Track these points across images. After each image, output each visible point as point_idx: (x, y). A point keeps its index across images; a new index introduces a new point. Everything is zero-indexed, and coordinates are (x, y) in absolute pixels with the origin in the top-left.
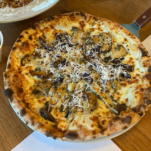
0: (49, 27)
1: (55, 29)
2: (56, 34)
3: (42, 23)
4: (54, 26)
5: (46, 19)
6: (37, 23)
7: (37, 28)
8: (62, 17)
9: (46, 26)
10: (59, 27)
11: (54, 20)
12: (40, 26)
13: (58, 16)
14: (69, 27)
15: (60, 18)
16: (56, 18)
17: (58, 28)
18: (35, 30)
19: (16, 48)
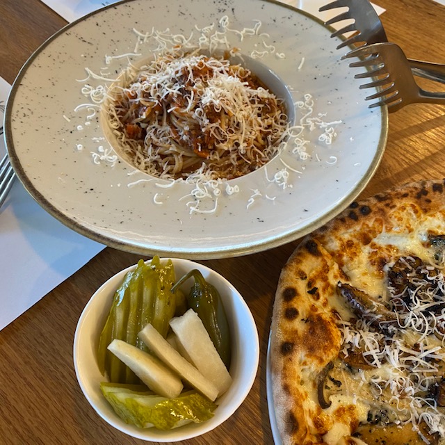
0: (355, 241)
1: (373, 246)
2: (383, 261)
3: (335, 229)
4: (371, 235)
8: (392, 202)
9: (346, 237)
10: (389, 238)
11: (371, 215)
12: (327, 239)
13: (380, 199)
14: (415, 235)
15: (387, 205)
16: (374, 209)
17: (381, 240)
18: (320, 259)
19: (293, 345)
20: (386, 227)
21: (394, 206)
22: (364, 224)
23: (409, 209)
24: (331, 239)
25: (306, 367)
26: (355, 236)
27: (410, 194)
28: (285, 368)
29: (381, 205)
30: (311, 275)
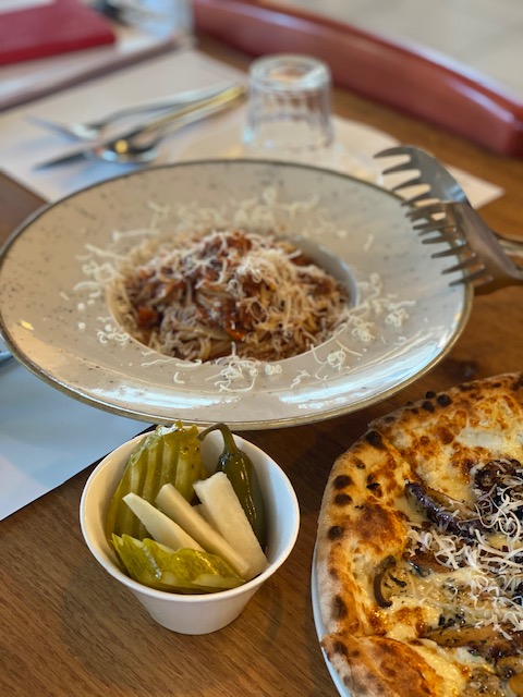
0: (432, 438)
1: (456, 445)
2: (469, 464)
3: (405, 420)
4: (452, 431)
5: (418, 404)
6: (378, 422)
7: (386, 442)
8: (479, 392)
9: (421, 432)
10: (477, 435)
11: (452, 406)
12: (394, 432)
13: (464, 389)
14: (514, 435)
15: (473, 396)
16: (455, 400)
17: (468, 438)
18: (384, 454)
19: (343, 530)
20: (471, 421)
21: (481, 398)
22: (442, 416)
23: (501, 401)
24: (400, 433)
25: (359, 555)
26: (431, 431)
27: (503, 384)
28: (332, 553)
29: (465, 395)
30: (373, 470)
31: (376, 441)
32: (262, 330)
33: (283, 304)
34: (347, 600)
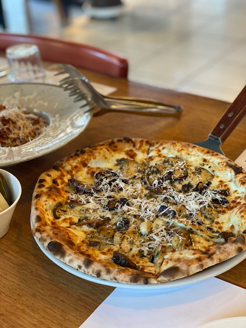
0: (79, 165)
1: (88, 167)
2: (93, 173)
3: (68, 160)
4: (86, 162)
5: (73, 154)
6: (58, 162)
7: (61, 169)
9: (74, 164)
10: (96, 162)
11: (86, 153)
12: (64, 165)
13: (90, 148)
14: (110, 161)
15: (94, 149)
16: (87, 151)
17: (94, 164)
18: (60, 172)
19: (40, 195)
20: (93, 157)
21: (97, 149)
22: (82, 157)
23: (104, 149)
24: (66, 165)
25: (47, 203)
26: (78, 163)
27: (105, 144)
28: (36, 202)
29: (91, 149)
30: (55, 178)
31: (56, 168)
32: (12, 138)
33: (20, 128)
34: (42, 216)
